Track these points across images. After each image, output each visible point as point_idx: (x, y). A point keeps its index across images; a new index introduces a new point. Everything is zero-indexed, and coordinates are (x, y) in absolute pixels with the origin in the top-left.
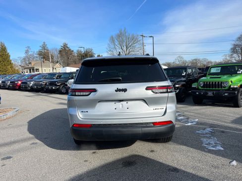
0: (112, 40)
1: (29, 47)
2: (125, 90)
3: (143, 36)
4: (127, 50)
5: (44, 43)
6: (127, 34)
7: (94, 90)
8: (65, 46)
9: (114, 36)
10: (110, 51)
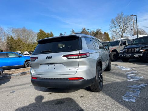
0: (113, 21)
1: (65, 33)
2: (51, 57)
3: (133, 16)
4: (123, 27)
5: (73, 29)
6: (123, 16)
7: (37, 58)
8: (84, 29)
9: (114, 19)
10: (111, 29)
